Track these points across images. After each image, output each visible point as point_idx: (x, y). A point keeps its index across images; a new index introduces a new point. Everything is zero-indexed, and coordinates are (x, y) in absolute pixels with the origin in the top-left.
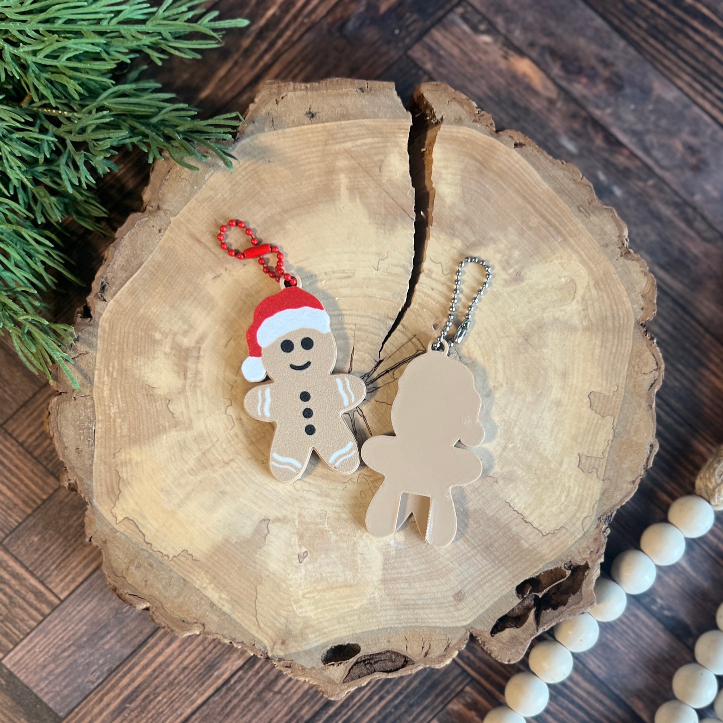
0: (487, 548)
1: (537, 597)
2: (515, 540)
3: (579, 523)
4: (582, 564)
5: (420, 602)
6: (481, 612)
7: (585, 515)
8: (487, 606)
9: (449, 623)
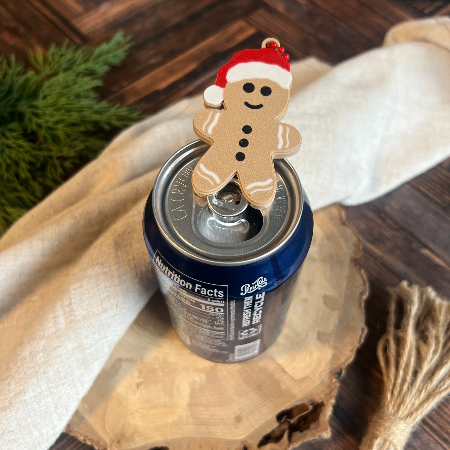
0: (259, 388)
1: (289, 422)
2: (276, 383)
3: (317, 375)
4: (320, 401)
5: (212, 421)
6: (252, 430)
7: (321, 369)
8: (257, 426)
9: (230, 437)
